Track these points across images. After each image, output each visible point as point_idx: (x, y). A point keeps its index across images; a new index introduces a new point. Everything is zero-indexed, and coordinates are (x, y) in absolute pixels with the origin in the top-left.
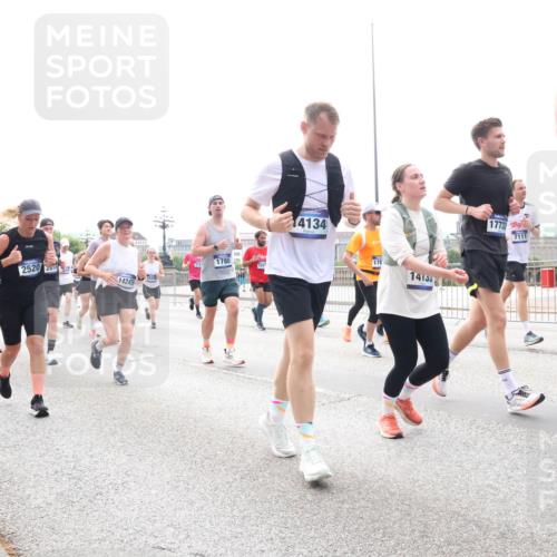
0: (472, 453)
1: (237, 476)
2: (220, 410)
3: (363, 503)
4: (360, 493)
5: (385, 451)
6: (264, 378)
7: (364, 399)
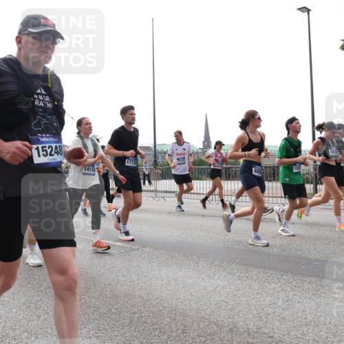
0: (213, 281)
3: (146, 313)
4: (145, 307)
5: (160, 281)
6: (85, 237)
7: (147, 249)
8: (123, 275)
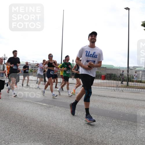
1: (22, 127)
2: (18, 109)
4: (55, 131)
5: (61, 121)
6: (30, 101)
7: (56, 107)
8: (46, 117)
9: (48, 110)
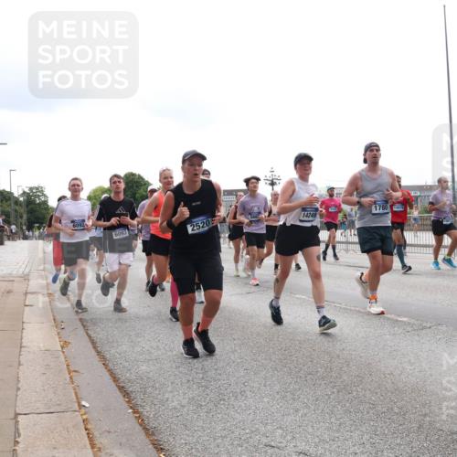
1: (335, 390)
7: (444, 328)
9: (417, 338)
